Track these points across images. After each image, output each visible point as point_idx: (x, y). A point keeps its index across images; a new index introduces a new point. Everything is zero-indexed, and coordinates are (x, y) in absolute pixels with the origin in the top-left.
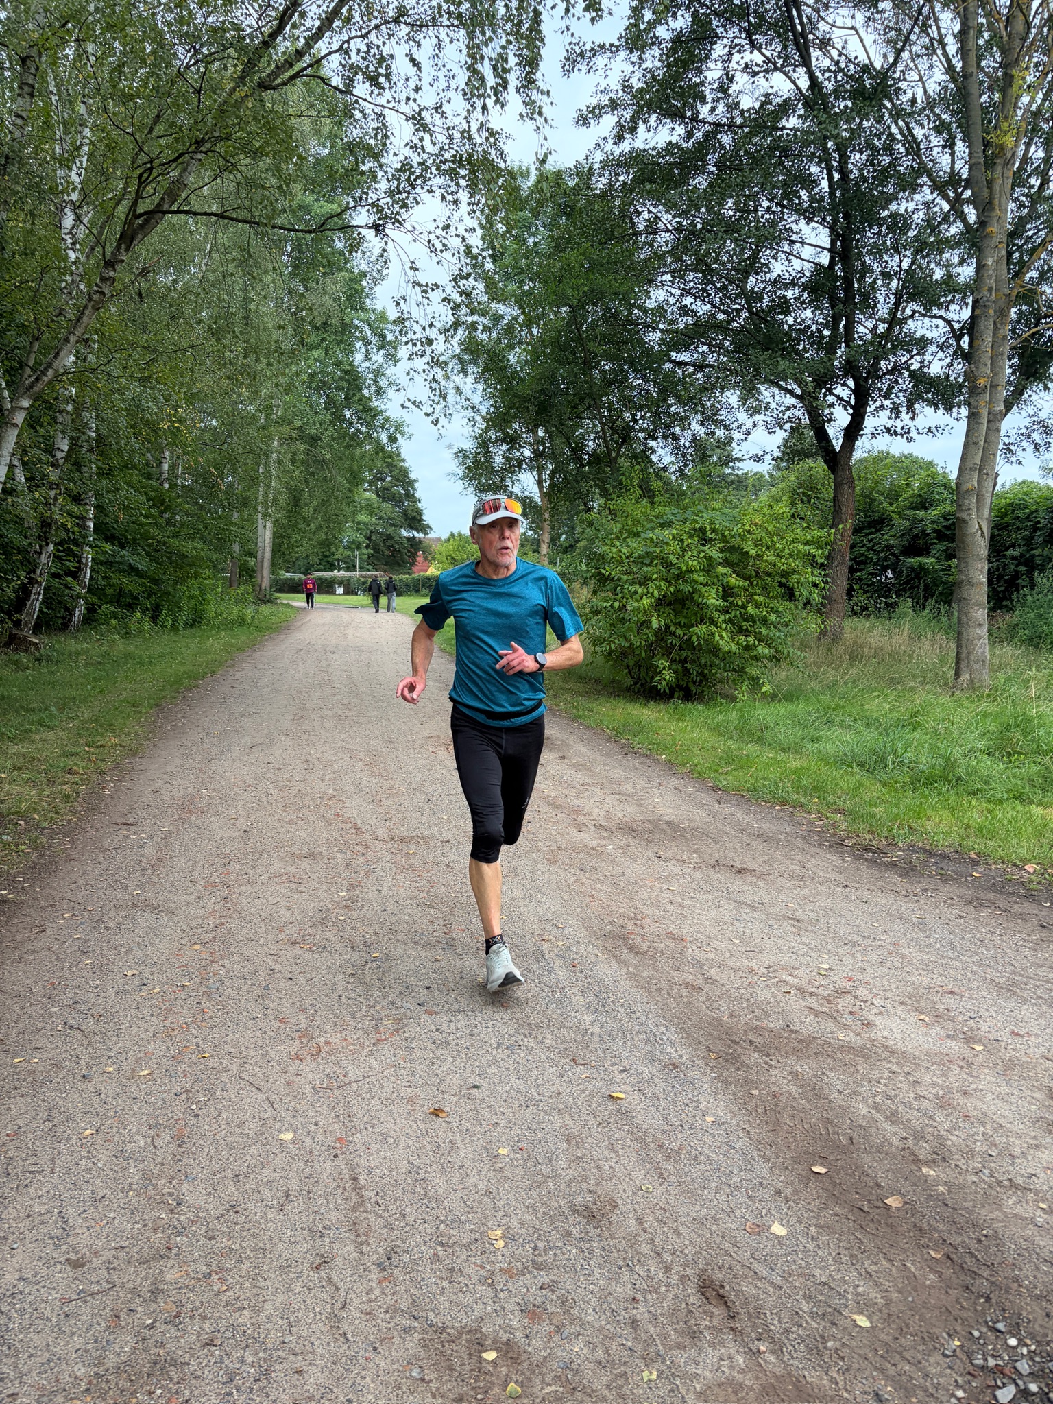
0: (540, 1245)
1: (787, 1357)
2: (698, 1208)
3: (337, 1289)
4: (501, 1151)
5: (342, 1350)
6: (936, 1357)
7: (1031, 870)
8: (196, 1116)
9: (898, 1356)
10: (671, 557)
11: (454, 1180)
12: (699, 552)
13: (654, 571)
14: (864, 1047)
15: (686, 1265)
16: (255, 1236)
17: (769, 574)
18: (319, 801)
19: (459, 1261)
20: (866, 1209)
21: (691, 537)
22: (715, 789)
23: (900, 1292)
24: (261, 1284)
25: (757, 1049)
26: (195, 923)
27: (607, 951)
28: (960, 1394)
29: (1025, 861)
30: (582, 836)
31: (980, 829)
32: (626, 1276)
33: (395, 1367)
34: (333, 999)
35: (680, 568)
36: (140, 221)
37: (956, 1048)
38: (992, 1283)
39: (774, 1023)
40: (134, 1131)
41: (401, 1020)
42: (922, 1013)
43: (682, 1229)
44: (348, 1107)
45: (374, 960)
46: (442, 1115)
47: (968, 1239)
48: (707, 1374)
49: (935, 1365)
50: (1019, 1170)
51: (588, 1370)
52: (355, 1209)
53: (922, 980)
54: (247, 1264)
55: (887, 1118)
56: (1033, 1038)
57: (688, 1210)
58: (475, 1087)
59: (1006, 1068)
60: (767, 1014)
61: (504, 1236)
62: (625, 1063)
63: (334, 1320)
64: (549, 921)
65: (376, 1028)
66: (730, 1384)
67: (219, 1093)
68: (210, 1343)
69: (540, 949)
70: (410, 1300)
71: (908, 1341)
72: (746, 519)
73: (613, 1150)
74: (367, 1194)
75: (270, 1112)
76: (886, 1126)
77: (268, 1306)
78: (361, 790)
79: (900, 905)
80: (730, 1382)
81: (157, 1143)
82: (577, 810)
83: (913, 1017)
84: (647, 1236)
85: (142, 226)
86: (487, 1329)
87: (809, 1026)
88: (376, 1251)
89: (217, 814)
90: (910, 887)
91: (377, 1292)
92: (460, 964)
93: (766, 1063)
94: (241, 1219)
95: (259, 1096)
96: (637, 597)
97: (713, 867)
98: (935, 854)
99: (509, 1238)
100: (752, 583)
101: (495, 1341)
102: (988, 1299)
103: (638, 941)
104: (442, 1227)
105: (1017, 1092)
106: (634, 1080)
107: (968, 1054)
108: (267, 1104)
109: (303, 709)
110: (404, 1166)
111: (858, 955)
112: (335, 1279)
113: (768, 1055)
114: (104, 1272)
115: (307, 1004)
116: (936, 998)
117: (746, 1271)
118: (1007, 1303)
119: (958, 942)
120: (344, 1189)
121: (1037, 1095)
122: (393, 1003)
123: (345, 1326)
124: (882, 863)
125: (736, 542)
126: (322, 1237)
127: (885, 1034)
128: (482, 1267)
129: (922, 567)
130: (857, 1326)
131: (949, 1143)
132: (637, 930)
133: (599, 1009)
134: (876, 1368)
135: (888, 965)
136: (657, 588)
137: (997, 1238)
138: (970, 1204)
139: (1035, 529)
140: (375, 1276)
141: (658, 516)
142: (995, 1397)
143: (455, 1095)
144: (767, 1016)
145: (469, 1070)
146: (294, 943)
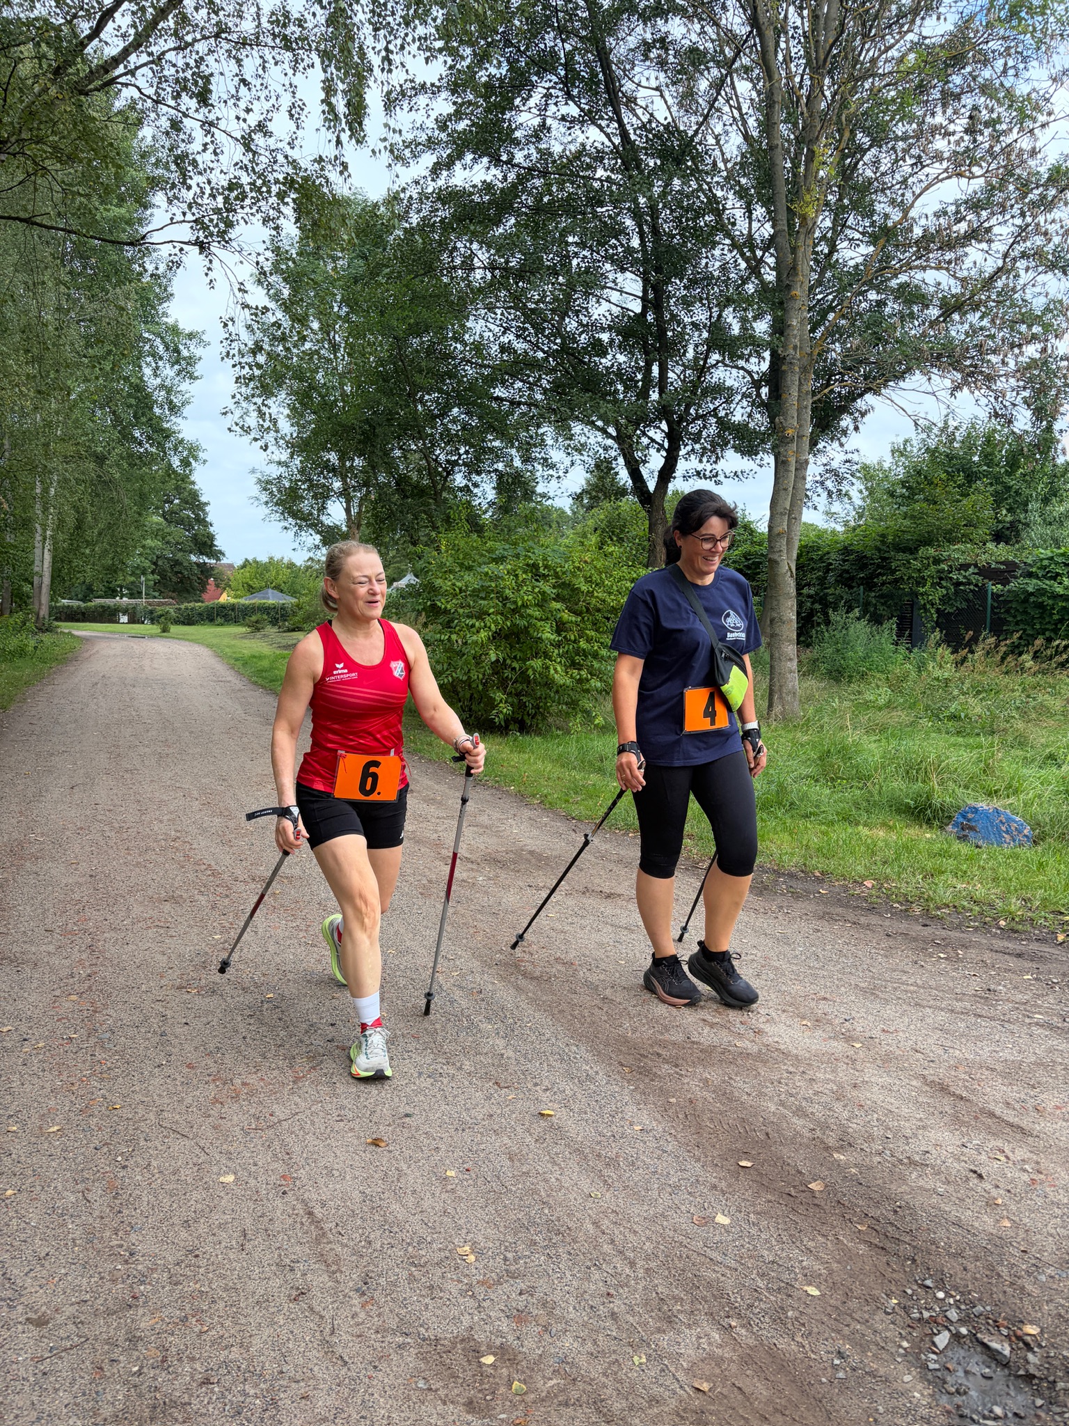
0: (509, 1255)
1: (756, 1329)
2: (646, 1208)
3: (322, 1317)
4: (449, 1173)
5: (343, 1372)
6: (880, 1315)
7: (869, 885)
8: (124, 1167)
9: (849, 1318)
10: (507, 591)
11: (410, 1205)
12: (533, 588)
13: (491, 605)
14: (760, 1052)
15: (647, 1259)
16: (223, 1277)
17: (599, 610)
18: (163, 843)
19: (435, 1278)
20: (793, 1194)
21: (525, 572)
22: (569, 818)
23: (838, 1262)
24: (243, 1321)
25: (665, 1061)
26: (64, 973)
27: (503, 978)
28: (905, 1344)
29: (865, 878)
31: (819, 850)
32: (596, 1275)
33: (399, 1381)
34: (237, 1041)
35: (515, 602)
37: (838, 1047)
38: (915, 1247)
39: (678, 1037)
40: (60, 1188)
41: (314, 1057)
42: (803, 1018)
43: (637, 1228)
44: (283, 1144)
45: (269, 1000)
46: (382, 1144)
47: (884, 1211)
48: (690, 1352)
49: (880, 1322)
50: (915, 1148)
51: (582, 1361)
52: (318, 1241)
53: (796, 988)
54: (221, 1305)
55: (794, 1113)
56: (902, 1034)
57: (637, 1211)
58: (407, 1115)
59: (884, 1061)
60: (667, 1028)
61: (473, 1251)
62: (546, 1083)
63: (327, 1346)
65: (291, 1067)
66: (712, 1359)
67: (142, 1143)
68: (207, 1382)
70: (397, 1320)
71: (853, 1304)
72: (576, 556)
73: (554, 1163)
74: (327, 1226)
75: (203, 1157)
76: (795, 1120)
77: (256, 1340)
78: (205, 830)
79: (761, 922)
80: (711, 1356)
81: (89, 1196)
83: (797, 1023)
84: (606, 1237)
86: (480, 1337)
87: (707, 1036)
88: (351, 1278)
89: (53, 859)
90: (767, 906)
91: (362, 1315)
93: (677, 1073)
94: (203, 1263)
95: (187, 1142)
96: (474, 630)
97: (583, 893)
98: (784, 874)
99: (478, 1252)
100: (583, 619)
101: (489, 1347)
102: (914, 1261)
103: (530, 968)
104: (410, 1249)
105: (898, 1082)
106: (559, 1097)
107: (851, 1052)
108: (198, 1151)
110: (356, 1196)
112: (318, 1309)
113: (676, 1066)
114: (71, 1327)
115: (211, 1047)
116: (813, 1004)
117: (703, 1259)
118: (930, 1263)
119: (821, 953)
120: (302, 1223)
121: (914, 1083)
122: (301, 1041)
123: (339, 1350)
125: (567, 578)
126: (292, 1270)
127: (776, 1039)
128: (460, 1281)
130: (809, 1295)
131: (850, 1130)
132: (527, 957)
133: (508, 1034)
134: (833, 1330)
135: (764, 977)
136: (494, 622)
137: (909, 1208)
138: (880, 1182)
139: (827, 570)
140: (356, 1301)
141: (490, 551)
142: (934, 1344)
143: (389, 1125)
144: (667, 1031)
145: (397, 1100)
146: (180, 988)
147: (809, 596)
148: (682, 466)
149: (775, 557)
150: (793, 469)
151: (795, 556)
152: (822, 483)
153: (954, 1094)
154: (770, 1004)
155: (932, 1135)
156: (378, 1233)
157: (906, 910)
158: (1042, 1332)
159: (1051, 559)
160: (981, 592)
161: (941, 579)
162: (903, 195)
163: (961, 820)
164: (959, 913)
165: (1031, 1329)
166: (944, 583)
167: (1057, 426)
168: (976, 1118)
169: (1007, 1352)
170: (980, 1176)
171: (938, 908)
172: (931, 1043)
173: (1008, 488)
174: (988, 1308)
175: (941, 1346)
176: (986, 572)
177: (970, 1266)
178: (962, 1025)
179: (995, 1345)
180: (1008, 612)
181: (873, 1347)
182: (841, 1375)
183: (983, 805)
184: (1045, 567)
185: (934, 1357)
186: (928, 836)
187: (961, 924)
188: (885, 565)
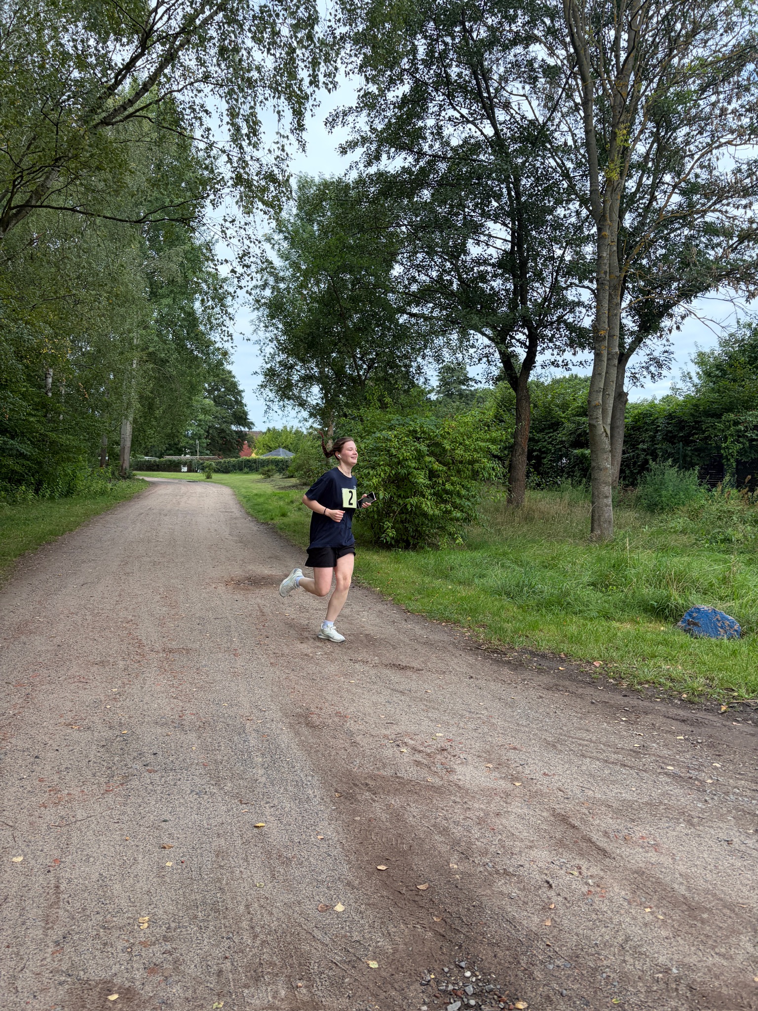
0: (173, 925)
1: (315, 989)
2: (291, 896)
3: (21, 959)
4: (168, 864)
6: (417, 986)
7: (598, 665)
9: (389, 986)
10: (392, 449)
11: (127, 885)
12: (412, 447)
13: (382, 459)
14: (442, 786)
15: (269, 934)
17: (460, 462)
19: (112, 938)
20: (403, 892)
21: (407, 436)
22: (406, 611)
23: (405, 945)
25: (369, 790)
27: (291, 726)
28: (425, 1008)
29: (594, 659)
30: (302, 646)
32: (225, 943)
33: (45, 1007)
34: (84, 763)
35: (398, 457)
36: (14, 211)
37: (503, 784)
38: (467, 936)
39: (387, 772)
41: (127, 777)
42: (490, 762)
43: (275, 911)
44: (69, 838)
45: (123, 735)
47: (460, 908)
49: (413, 991)
50: (510, 864)
51: (177, 1003)
52: (51, 906)
53: (498, 740)
55: (440, 832)
56: (556, 777)
57: (283, 898)
58: (165, 821)
59: (531, 797)
60: (384, 766)
61: (150, 920)
62: (276, 802)
64: (257, 706)
65: (108, 783)
69: (243, 726)
70: (70, 965)
71: (399, 976)
72: (447, 423)
73: (246, 860)
74: (62, 896)
75: (12, 843)
78: (152, 615)
79: (503, 690)
82: (305, 628)
83: (483, 765)
84: (249, 916)
85: (16, 215)
86: (117, 981)
87: (410, 773)
88: (57, 932)
89: (41, 634)
90: (514, 678)
91: (49, 960)
92: (183, 737)
93: (372, 799)
95: (7, 832)
96: (369, 477)
97: (386, 666)
98: (538, 655)
99: (153, 921)
100: (449, 469)
101: (120, 988)
102: (460, 947)
103: (315, 717)
104: (108, 916)
105: (531, 813)
106: (278, 812)
107: (509, 789)
108: (11, 838)
109: (129, 557)
110: (96, 876)
111: (461, 724)
112: (22, 952)
113: (375, 793)
115: (64, 767)
116: (503, 752)
117: (308, 936)
118: (472, 949)
119: (532, 714)
120: (48, 893)
121: (545, 814)
122: (126, 765)
123: (19, 983)
124: (502, 662)
125: (439, 439)
126: (21, 926)
127: (460, 777)
128: (127, 941)
129: (583, 455)
130: (369, 967)
131: (474, 847)
132: (317, 711)
133: (271, 766)
134: (372, 995)
135: (479, 731)
136: (383, 471)
137: (481, 907)
138: (471, 886)
139: (657, 431)
140: (51, 949)
144: (384, 767)
145: (164, 809)
146: (68, 725)
148: (539, 359)
149: (594, 422)
150: (605, 359)
152: (647, 368)
153: (569, 824)
154: (472, 751)
155: (534, 853)
156: (95, 903)
157: (617, 685)
158: (528, 1008)
161: (739, 436)
163: (688, 618)
164: (655, 688)
165: (521, 1005)
166: (741, 440)
168: (576, 842)
170: (551, 886)
171: (641, 684)
172: (574, 785)
174: (498, 987)
177: (500, 954)
178: (607, 772)
183: (705, 607)
186: (664, 628)
187: (652, 696)
188: (697, 426)
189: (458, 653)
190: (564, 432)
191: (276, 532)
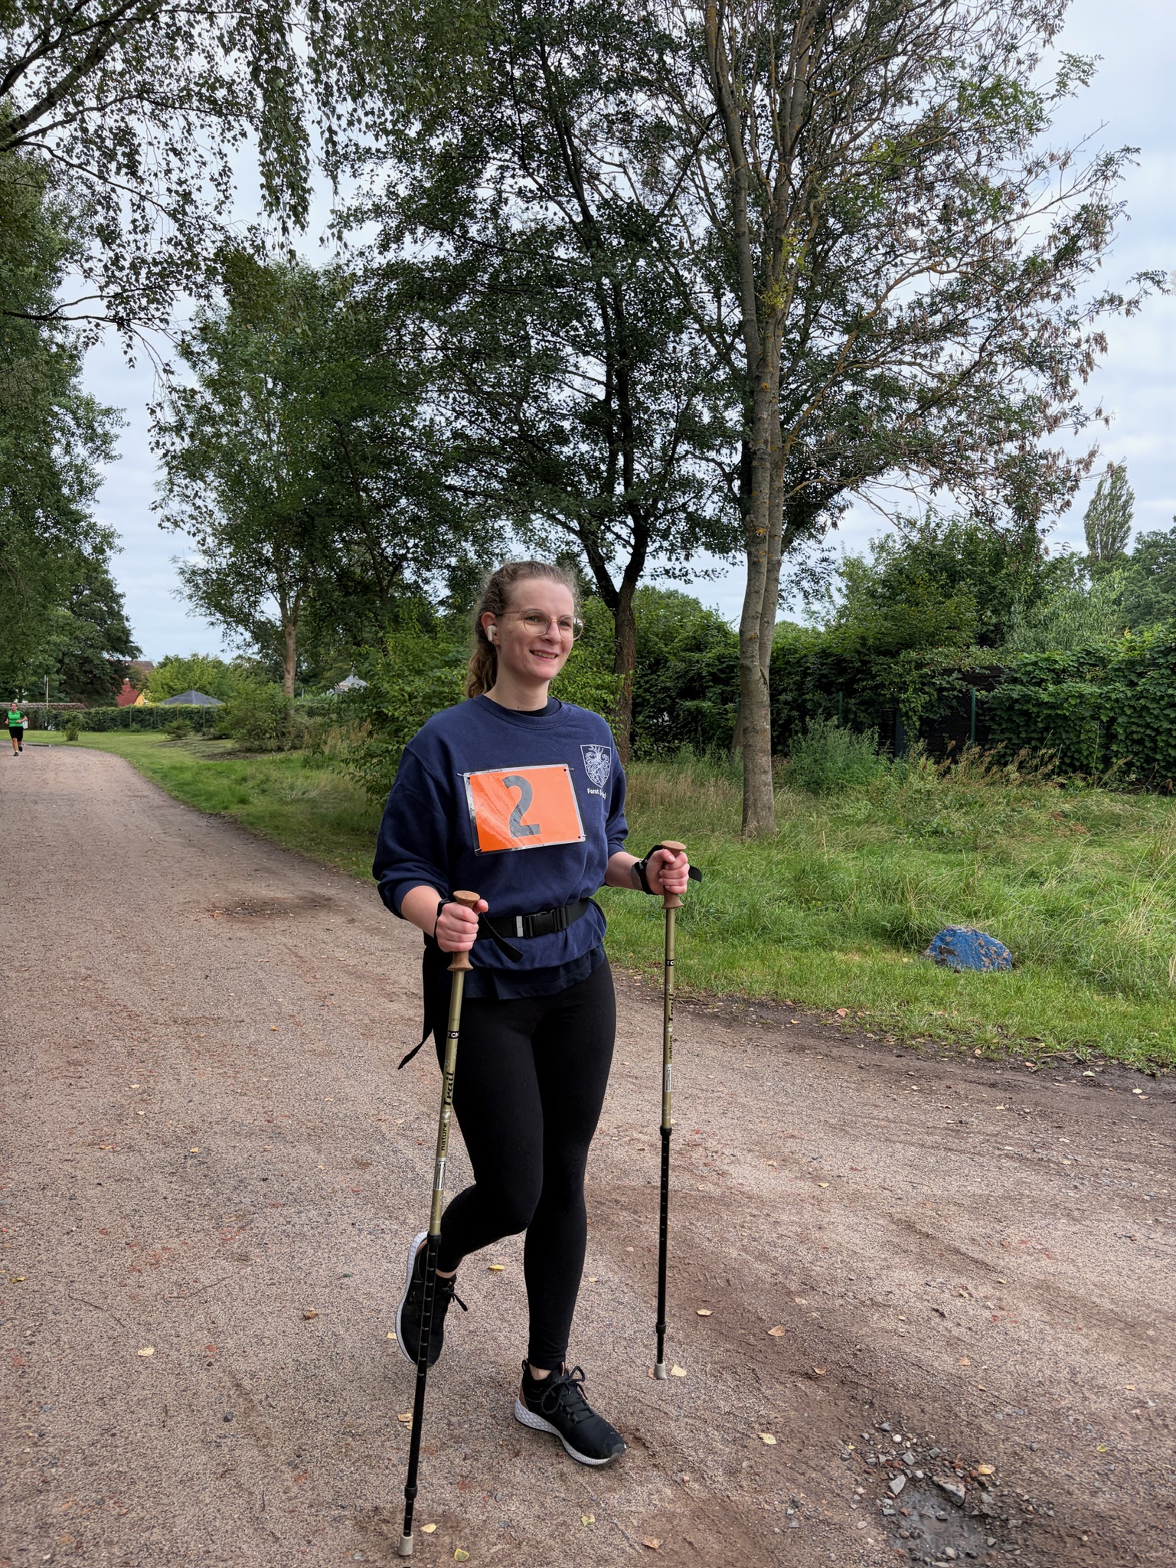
0: (454, 1419)
1: (709, 1482)
2: (599, 1363)
3: (251, 1494)
5: (273, 1549)
6: (837, 1461)
7: (843, 1014)
8: (31, 1343)
9: (804, 1466)
11: (347, 1372)
14: (723, 1196)
16: (144, 1456)
18: (72, 982)
19: (375, 1447)
20: (753, 1342)
23: (796, 1410)
24: (166, 1501)
25: (623, 1208)
28: (861, 1490)
29: (837, 1006)
30: (395, 1006)
31: (791, 977)
33: (334, 1555)
34: (158, 1201)
37: (805, 1187)
38: (873, 1390)
39: (637, 1181)
41: (244, 1216)
42: (770, 1158)
44: (209, 1312)
45: (194, 1156)
47: (845, 1355)
48: (642, 1509)
49: (836, 1469)
50: (877, 1290)
51: (528, 1524)
52: (247, 1415)
53: (764, 1127)
54: (141, 1485)
55: (756, 1258)
56: (869, 1172)
58: (345, 1276)
59: (851, 1201)
60: (626, 1173)
63: (257, 1523)
64: (381, 1100)
65: (218, 1227)
66: (664, 1515)
67: (50, 1316)
69: (378, 1130)
70: (333, 1492)
71: (809, 1452)
73: (503, 1320)
74: (256, 1398)
75: (120, 1329)
76: (757, 1265)
77: (179, 1521)
78: (120, 967)
79: (730, 1056)
80: (663, 1512)
82: (382, 979)
83: (762, 1163)
86: (420, 1505)
88: (282, 1451)
90: (736, 1038)
91: (295, 1489)
92: (293, 1152)
93: (635, 1220)
94: (121, 1442)
95: (100, 1314)
98: (754, 1004)
101: (430, 1515)
102: (872, 1404)
104: (347, 1417)
105: (864, 1221)
106: (509, 1249)
107: (817, 1192)
108: (112, 1323)
110: (289, 1364)
111: (700, 1108)
112: (246, 1484)
113: (635, 1212)
115: (128, 1209)
116: (780, 1143)
117: (657, 1413)
118: (888, 1406)
119: (790, 1088)
120: (229, 1396)
121: (881, 1222)
122: (230, 1200)
123: (270, 1526)
124: (705, 1015)
126: (219, 1446)
127: (740, 1181)
128: (400, 1449)
129: (699, 710)
130: (764, 1444)
131: (814, 1274)
134: (788, 1480)
135: (730, 1115)
137: (869, 1351)
138: (841, 1326)
139: (805, 674)
140: (288, 1475)
141: (443, 653)
142: (890, 1489)
143: (326, 1287)
144: (627, 1175)
145: (334, 1259)
146: (92, 1144)
147: (786, 703)
148: (649, 564)
149: (747, 663)
150: (765, 570)
151: (768, 661)
152: (798, 583)
153: (920, 1232)
154: (735, 1143)
155: (896, 1274)
156: (313, 1403)
157: (880, 1041)
158: (997, 1471)
159: (1035, 664)
160: (965, 698)
161: (923, 684)
162: (876, 286)
163: (939, 943)
164: (934, 1042)
165: (986, 1469)
166: (926, 689)
167: (1040, 525)
168: (941, 1255)
169: (962, 1493)
170: (942, 1315)
171: (913, 1038)
172: (899, 1181)
173: (993, 589)
174: (945, 1449)
175: (897, 1491)
176: (971, 678)
177: (928, 1408)
178: (932, 1160)
179: (950, 1487)
180: (992, 719)
181: (828, 1495)
182: (794, 1524)
183: (961, 928)
184: (1029, 673)
185: (890, 1502)
186: (905, 960)
187: (936, 1053)
188: (865, 670)
189: (637, 1006)
190: (670, 673)
191: (244, 829)
